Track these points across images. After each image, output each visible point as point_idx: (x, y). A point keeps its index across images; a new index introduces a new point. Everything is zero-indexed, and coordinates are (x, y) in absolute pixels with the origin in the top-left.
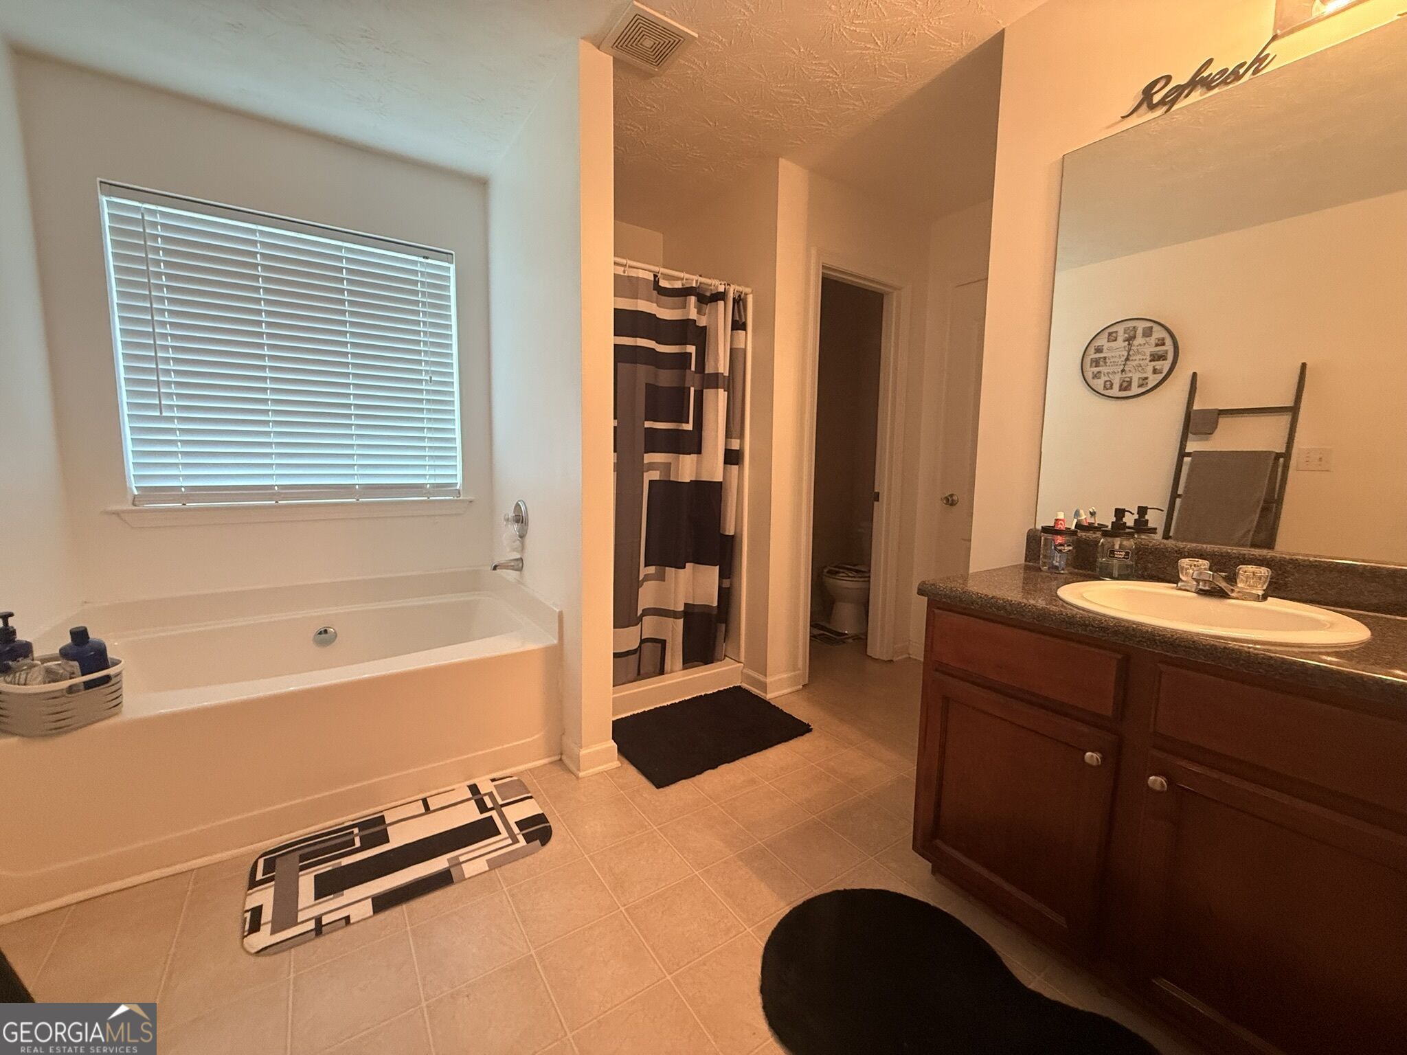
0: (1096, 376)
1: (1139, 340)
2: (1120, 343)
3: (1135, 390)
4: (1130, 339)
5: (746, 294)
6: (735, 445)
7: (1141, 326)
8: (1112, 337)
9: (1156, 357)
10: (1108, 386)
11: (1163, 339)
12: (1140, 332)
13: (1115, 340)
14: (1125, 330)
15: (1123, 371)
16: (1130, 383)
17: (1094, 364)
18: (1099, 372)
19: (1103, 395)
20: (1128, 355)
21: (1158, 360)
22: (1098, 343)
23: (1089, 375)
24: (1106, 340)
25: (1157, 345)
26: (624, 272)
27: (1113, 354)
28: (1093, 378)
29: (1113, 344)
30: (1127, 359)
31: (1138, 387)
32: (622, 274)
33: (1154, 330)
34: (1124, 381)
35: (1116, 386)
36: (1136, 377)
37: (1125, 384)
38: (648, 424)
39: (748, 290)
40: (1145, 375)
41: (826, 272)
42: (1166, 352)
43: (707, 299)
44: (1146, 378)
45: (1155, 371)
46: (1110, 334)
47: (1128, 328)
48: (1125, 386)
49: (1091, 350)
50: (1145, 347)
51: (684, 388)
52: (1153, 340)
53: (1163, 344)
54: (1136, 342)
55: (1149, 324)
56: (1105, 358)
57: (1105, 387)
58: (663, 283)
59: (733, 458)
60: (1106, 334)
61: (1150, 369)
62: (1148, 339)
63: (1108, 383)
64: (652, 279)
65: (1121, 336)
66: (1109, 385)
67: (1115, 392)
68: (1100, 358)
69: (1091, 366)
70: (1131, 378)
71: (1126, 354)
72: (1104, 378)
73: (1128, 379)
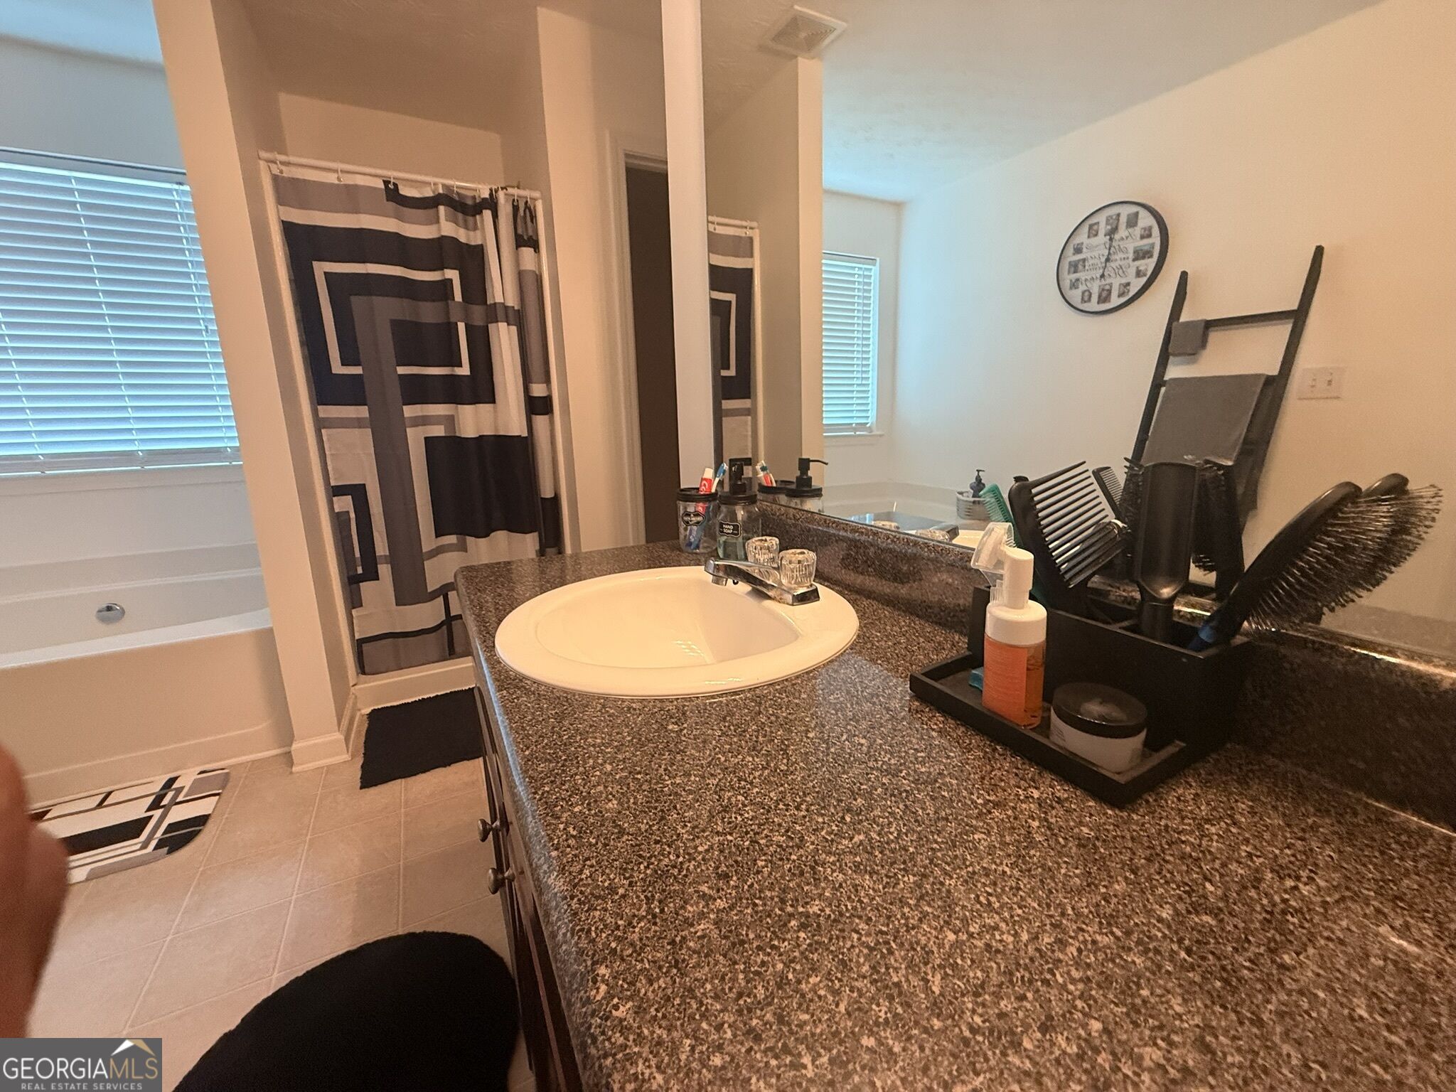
0: (1074, 285)
1: (1123, 232)
2: (1102, 239)
3: (1115, 301)
4: (1112, 232)
5: (534, 199)
6: (538, 390)
7: (1126, 211)
8: (1093, 232)
9: (1141, 255)
10: (1086, 299)
11: (1150, 228)
12: (1123, 219)
13: (1096, 235)
14: (1107, 220)
15: (1102, 276)
16: (1110, 291)
17: (1072, 269)
18: (1077, 280)
19: (1082, 311)
20: (1109, 253)
21: (1143, 258)
22: (1077, 240)
23: (1066, 285)
24: (1086, 236)
25: (1142, 237)
26: (339, 179)
27: (1093, 254)
28: (1071, 288)
29: (1094, 241)
30: (1108, 260)
31: (1119, 296)
32: (336, 182)
33: (1140, 216)
34: (1103, 290)
35: (1095, 298)
36: (1116, 282)
37: (1104, 294)
38: (401, 370)
39: (536, 194)
40: (1124, 281)
41: (630, 161)
42: (1153, 245)
43: (467, 208)
44: (1128, 284)
45: (1139, 274)
46: (1091, 227)
47: (1111, 217)
48: (1104, 297)
49: (1070, 250)
50: (1130, 240)
51: (449, 323)
52: (1137, 231)
53: (1149, 236)
54: (1117, 237)
55: (1134, 209)
56: (1084, 260)
57: (1082, 299)
58: (405, 191)
59: (538, 406)
60: (1085, 228)
61: (1133, 271)
62: (1130, 230)
63: (1087, 294)
64: (383, 187)
65: (1103, 229)
66: (1087, 297)
67: (1094, 306)
68: (1079, 261)
69: (1069, 273)
70: (1111, 285)
71: (1106, 252)
72: (1082, 288)
73: (1107, 287)
